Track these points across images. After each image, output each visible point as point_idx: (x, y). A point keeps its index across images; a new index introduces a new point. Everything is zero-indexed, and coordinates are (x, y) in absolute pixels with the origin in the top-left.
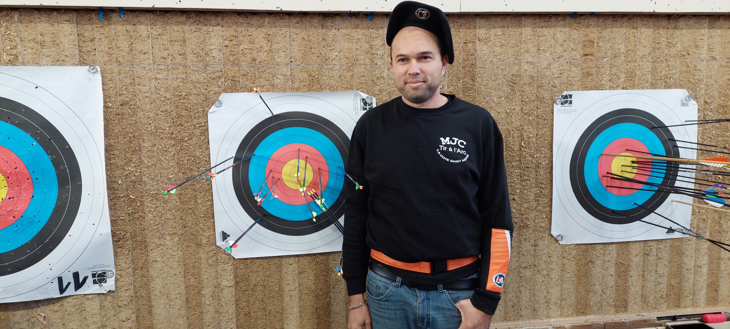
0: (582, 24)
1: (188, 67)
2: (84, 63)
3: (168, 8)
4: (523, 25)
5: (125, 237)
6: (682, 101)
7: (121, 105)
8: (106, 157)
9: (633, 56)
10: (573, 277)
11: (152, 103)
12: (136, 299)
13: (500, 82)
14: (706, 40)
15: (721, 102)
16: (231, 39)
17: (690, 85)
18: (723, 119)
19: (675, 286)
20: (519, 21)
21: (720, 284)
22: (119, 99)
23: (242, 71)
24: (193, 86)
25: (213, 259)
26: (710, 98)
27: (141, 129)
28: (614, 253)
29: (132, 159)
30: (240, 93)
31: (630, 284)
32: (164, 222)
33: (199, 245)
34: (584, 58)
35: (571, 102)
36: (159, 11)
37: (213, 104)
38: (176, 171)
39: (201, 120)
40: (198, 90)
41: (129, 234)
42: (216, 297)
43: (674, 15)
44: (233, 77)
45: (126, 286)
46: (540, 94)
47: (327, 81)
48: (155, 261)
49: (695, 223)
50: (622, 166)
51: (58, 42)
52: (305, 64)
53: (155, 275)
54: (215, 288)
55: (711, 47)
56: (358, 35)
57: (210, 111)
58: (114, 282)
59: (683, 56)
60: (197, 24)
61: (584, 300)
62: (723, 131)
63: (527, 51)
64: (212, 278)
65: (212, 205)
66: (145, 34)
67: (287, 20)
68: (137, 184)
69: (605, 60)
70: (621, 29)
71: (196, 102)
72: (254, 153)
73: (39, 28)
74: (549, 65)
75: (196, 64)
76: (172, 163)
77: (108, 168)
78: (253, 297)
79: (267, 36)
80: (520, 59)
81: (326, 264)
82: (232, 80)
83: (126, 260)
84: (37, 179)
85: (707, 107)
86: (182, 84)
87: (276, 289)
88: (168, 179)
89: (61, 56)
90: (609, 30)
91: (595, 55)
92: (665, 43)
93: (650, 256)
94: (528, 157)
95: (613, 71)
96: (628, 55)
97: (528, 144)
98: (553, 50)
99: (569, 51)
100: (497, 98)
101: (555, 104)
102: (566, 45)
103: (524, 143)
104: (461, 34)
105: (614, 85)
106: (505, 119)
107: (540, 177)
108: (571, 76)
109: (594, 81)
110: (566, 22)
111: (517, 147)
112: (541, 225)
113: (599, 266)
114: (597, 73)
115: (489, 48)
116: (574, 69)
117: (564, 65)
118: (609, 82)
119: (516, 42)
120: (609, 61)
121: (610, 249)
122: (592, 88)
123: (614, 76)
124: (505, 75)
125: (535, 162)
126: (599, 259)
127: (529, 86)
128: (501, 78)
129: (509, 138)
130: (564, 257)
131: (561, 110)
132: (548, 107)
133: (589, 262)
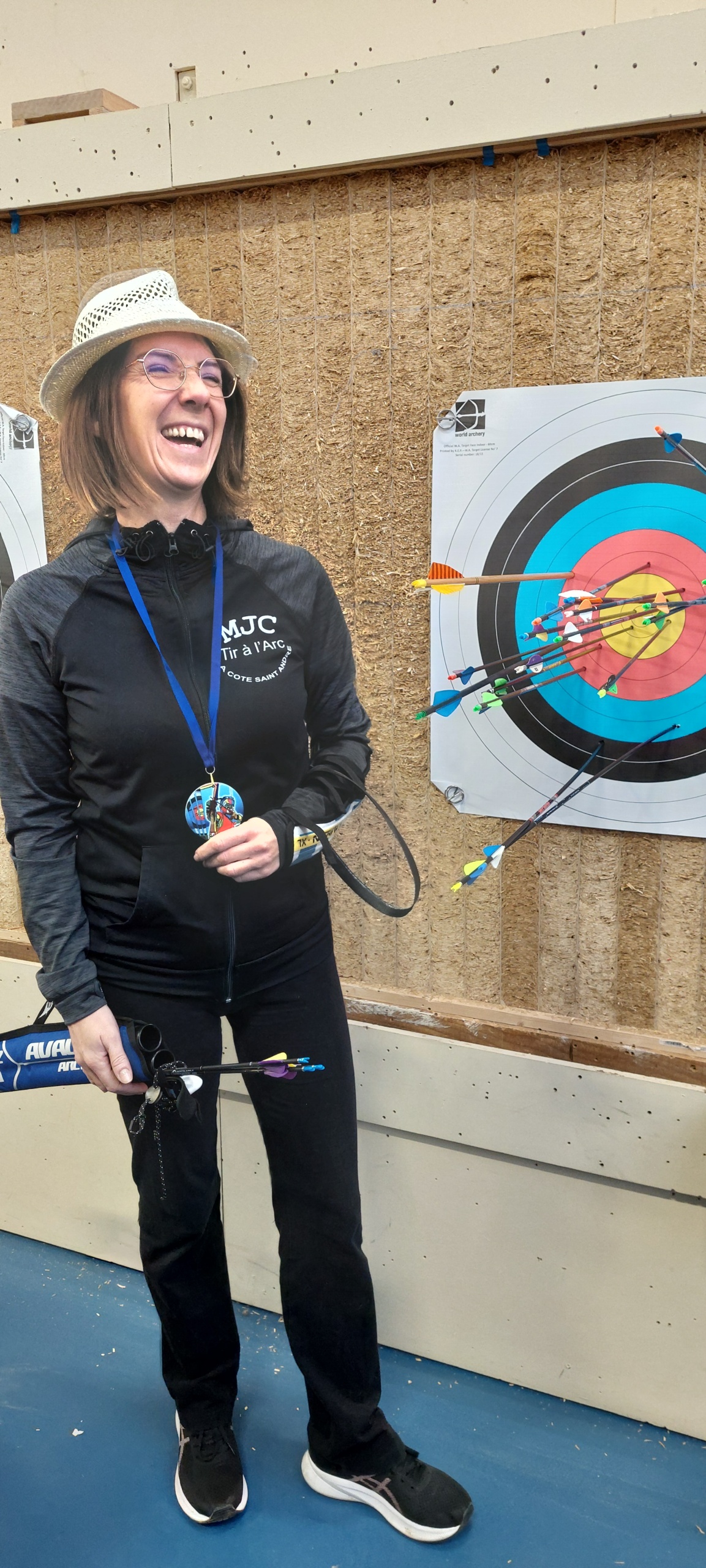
0: (515, 183)
4: (351, 206)
9: (678, 268)
10: (495, 904)
20: (342, 196)
28: (613, 864)
31: (663, 955)
34: (522, 288)
35: (481, 425)
46: (402, 401)
61: (527, 969)
63: (364, 281)
69: (586, 289)
70: (640, 185)
74: (423, 315)
80: (346, 303)
90: (602, 191)
91: (556, 276)
94: (372, 575)
95: (614, 323)
96: (663, 268)
97: (371, 539)
98: (433, 272)
99: (479, 271)
100: (294, 415)
101: (437, 427)
102: (468, 252)
103: (359, 536)
104: (205, 247)
105: (614, 367)
106: (315, 471)
107: (403, 631)
108: (483, 345)
109: (551, 356)
110: (467, 183)
111: (344, 546)
112: (409, 757)
113: (567, 888)
114: (563, 333)
115: (270, 280)
116: (491, 325)
117: (464, 312)
118: (597, 358)
119: (335, 256)
120: (600, 291)
121: (602, 848)
122: (545, 379)
123: (614, 338)
124: (311, 351)
125: (389, 590)
126: (567, 868)
127: (372, 380)
128: (302, 359)
129: (325, 521)
130: (471, 848)
131: (456, 446)
132: (422, 436)
133: (540, 871)
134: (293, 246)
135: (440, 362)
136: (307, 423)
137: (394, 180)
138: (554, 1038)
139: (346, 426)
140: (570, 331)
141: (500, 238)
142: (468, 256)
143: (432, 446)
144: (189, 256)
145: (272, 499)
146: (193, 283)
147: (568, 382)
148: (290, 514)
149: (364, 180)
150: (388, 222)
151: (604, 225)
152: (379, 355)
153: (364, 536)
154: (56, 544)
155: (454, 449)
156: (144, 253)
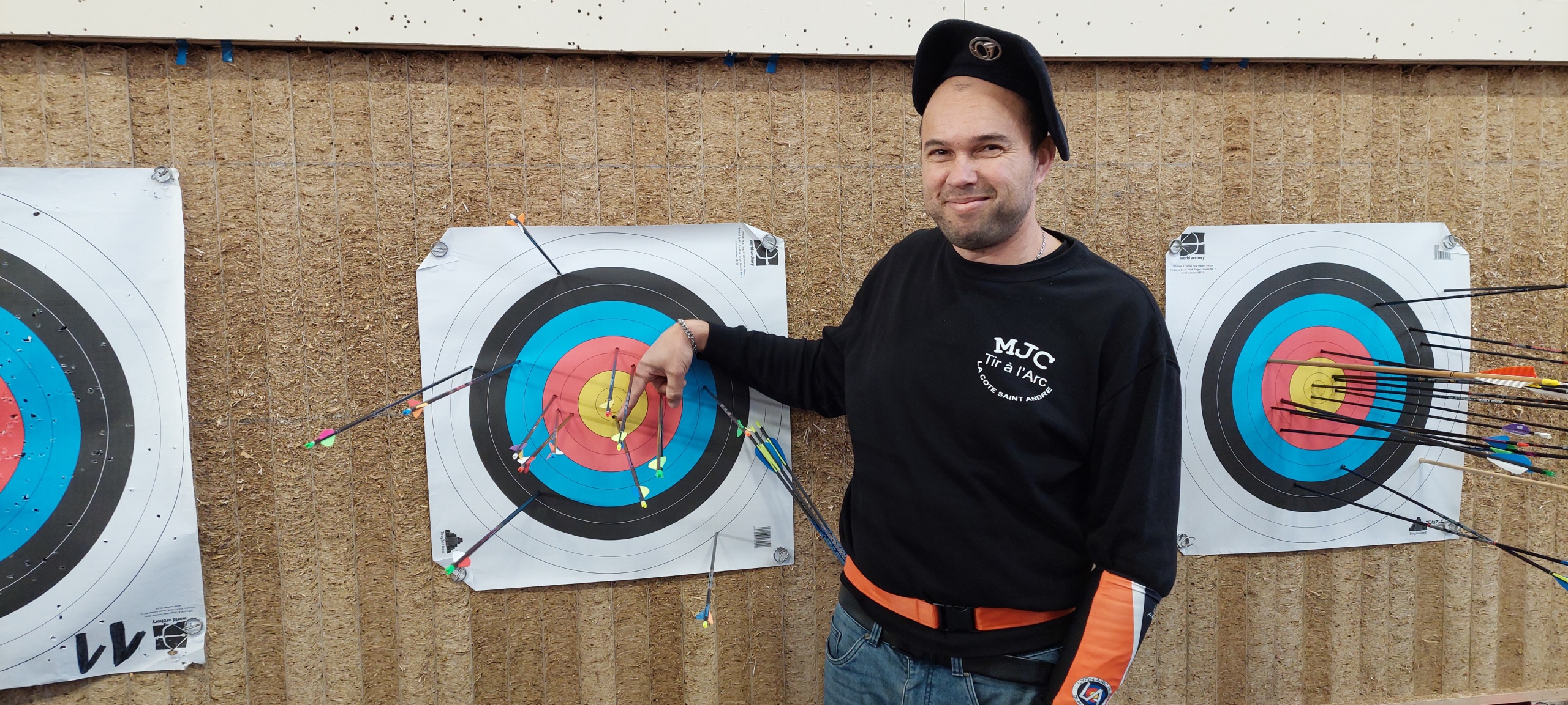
0: (1223, 84)
1: (374, 170)
2: (143, 161)
3: (332, 43)
4: (1098, 85)
5: (229, 543)
6: (1437, 247)
7: (225, 253)
8: (189, 366)
9: (1331, 151)
10: (1213, 628)
11: (292, 249)
12: (252, 682)
13: (1051, 205)
14: (1484, 118)
15: (1519, 249)
16: (469, 110)
17: (1452, 213)
18: (1523, 285)
19: (1430, 645)
20: (1090, 77)
21: (1527, 641)
22: (220, 239)
23: (491, 180)
24: (385, 213)
25: (424, 591)
26: (1495, 242)
27: (267, 305)
28: (1300, 577)
29: (247, 372)
30: (487, 228)
31: (1336, 642)
32: (318, 510)
33: (394, 561)
34: (1228, 156)
35: (1201, 250)
36: (311, 48)
37: (427, 252)
38: (345, 397)
39: (402, 286)
40: (396, 219)
41: (238, 537)
42: (431, 677)
43: (1416, 65)
44: (472, 191)
45: (230, 653)
46: (1135, 231)
47: (679, 202)
48: (297, 598)
49: (1471, 510)
50: (1313, 386)
51: (85, 114)
52: (631, 165)
53: (295, 629)
54: (428, 656)
55: (1494, 133)
56: (745, 103)
57: (422, 266)
58: (201, 646)
59: (1438, 151)
60: (394, 78)
61: (1238, 677)
62: (1525, 311)
63: (1108, 141)
64: (422, 634)
65: (424, 473)
66: (279, 98)
67: (592, 71)
68: (258, 426)
69: (1272, 160)
70: (1306, 95)
71: (390, 246)
72: (518, 359)
73: (44, 84)
74: (1155, 169)
75: (392, 163)
76: (336, 381)
77: (194, 391)
78: (513, 677)
79: (548, 105)
80: (1092, 156)
81: (676, 602)
82: (471, 199)
83: (230, 595)
84: (33, 416)
85: (1490, 259)
86: (359, 207)
87: (566, 658)
88: (326, 415)
89: (93, 145)
90: (1281, 96)
91: (1252, 149)
92: (1398, 124)
93: (1375, 581)
95: (1291, 184)
96: (1321, 150)
98: (1163, 139)
99: (1197, 141)
101: (1168, 252)
102: (1189, 128)
108: (1201, 194)
109: (1249, 204)
113: (1267, 603)
114: (1257, 188)
116: (1206, 179)
117: (1186, 169)
118: (1281, 208)
120: (1282, 162)
121: (1292, 566)
122: (1245, 220)
123: (1292, 194)
126: (1267, 587)
131: (1183, 267)
132: (1157, 259)
133: (1247, 593)
135: (1168, 204)
137: (1133, 70)
140: (1262, 188)
141: (1213, 121)
143: (1166, 261)
147: (1261, 223)
149: (1111, 68)
150: (1128, 100)
151: (1283, 118)
155: (1180, 268)
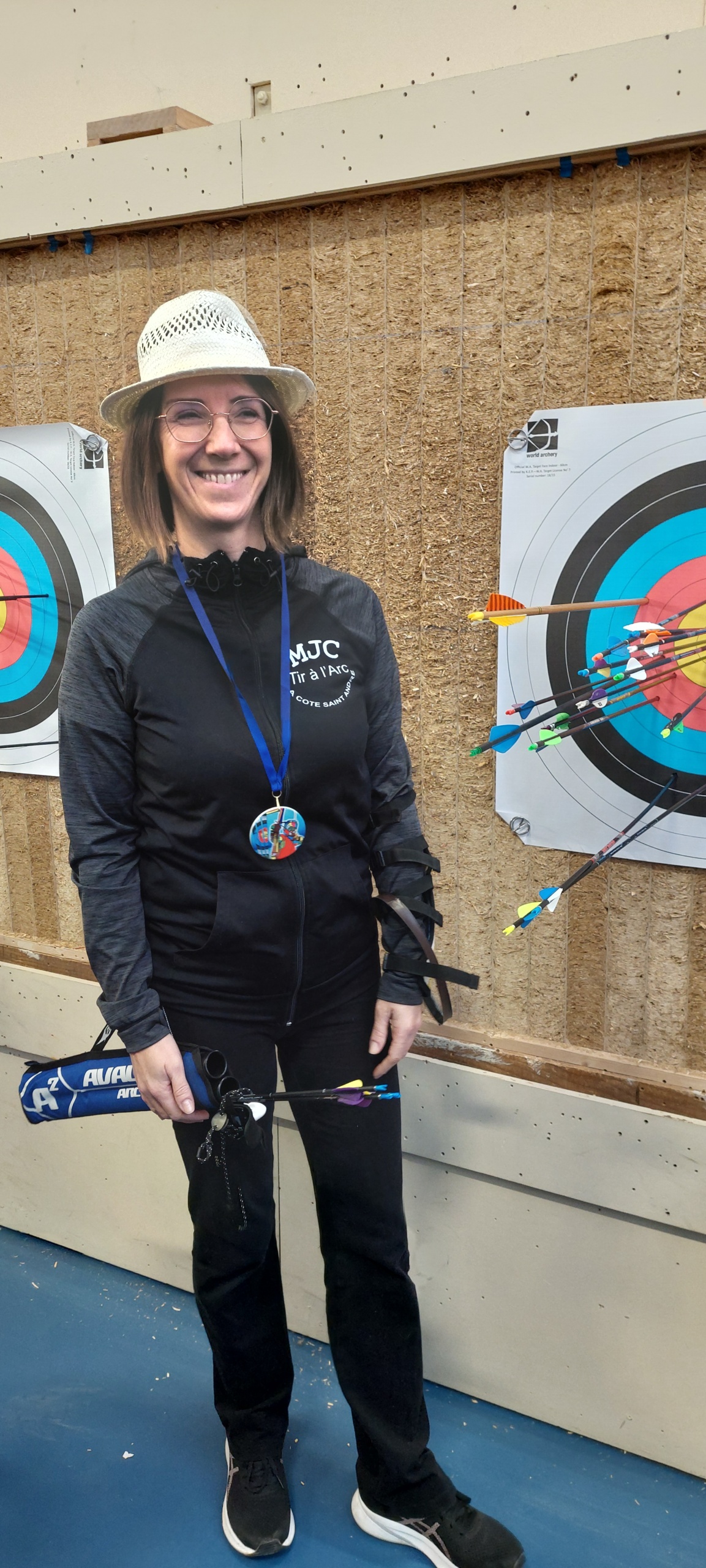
0: (593, 195)
4: (424, 221)
13: (369, 390)
28: (685, 899)
34: (598, 303)
35: (554, 446)
46: (470, 420)
47: (23, 403)
56: (70, 291)
61: (593, 1007)
63: (436, 298)
69: (665, 303)
74: (496, 332)
80: (417, 320)
90: (682, 200)
91: (634, 290)
94: (438, 599)
95: (694, 338)
97: (438, 562)
98: (507, 288)
99: (554, 286)
100: (363, 435)
101: (508, 448)
102: (542, 267)
103: (426, 559)
104: (276, 265)
105: (694, 384)
106: (383, 493)
107: (470, 656)
108: (557, 363)
109: (628, 373)
110: (543, 196)
111: (411, 569)
112: (474, 786)
113: (637, 925)
114: (641, 349)
115: (340, 298)
116: (566, 341)
117: (538, 328)
118: (676, 375)
119: (406, 273)
120: (681, 305)
121: (674, 885)
122: (622, 397)
123: (695, 354)
124: (380, 371)
125: (456, 614)
126: (638, 906)
127: (442, 399)
128: (372, 379)
129: (392, 544)
130: (537, 881)
131: (527, 467)
132: (492, 457)
133: (608, 907)
134: (364, 263)
135: (512, 380)
136: (376, 444)
137: (468, 193)
138: (620, 1080)
139: (415, 447)
140: (648, 347)
141: (576, 252)
142: (542, 271)
143: (502, 466)
144: (260, 274)
145: (339, 521)
146: (263, 302)
147: (645, 400)
148: (356, 536)
149: (438, 194)
150: (462, 237)
151: (685, 236)
152: (450, 373)
153: (431, 560)
154: (125, 565)
155: (524, 470)
156: (215, 272)
